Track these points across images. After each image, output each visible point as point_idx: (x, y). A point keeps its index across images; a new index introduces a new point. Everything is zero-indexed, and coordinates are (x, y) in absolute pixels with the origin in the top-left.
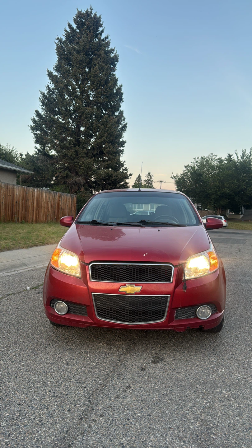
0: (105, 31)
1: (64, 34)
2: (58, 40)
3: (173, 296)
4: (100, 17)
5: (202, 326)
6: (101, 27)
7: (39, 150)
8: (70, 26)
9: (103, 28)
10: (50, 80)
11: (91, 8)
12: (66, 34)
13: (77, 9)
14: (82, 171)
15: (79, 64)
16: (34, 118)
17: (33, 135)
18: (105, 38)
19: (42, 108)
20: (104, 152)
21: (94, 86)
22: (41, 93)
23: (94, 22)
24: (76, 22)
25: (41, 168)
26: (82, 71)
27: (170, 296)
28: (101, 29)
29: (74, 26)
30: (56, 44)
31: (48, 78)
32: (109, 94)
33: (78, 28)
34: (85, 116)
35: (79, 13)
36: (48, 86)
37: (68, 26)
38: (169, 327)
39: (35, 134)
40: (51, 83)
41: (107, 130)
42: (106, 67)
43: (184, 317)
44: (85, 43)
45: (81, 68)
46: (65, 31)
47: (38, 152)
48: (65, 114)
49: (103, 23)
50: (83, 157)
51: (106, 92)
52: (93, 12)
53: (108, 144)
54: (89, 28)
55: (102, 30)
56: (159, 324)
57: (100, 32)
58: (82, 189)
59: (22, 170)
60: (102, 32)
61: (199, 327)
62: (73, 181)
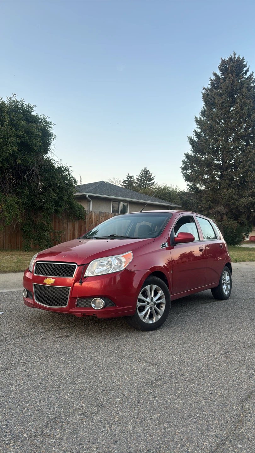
0: (249, 70)
1: (210, 83)
2: (204, 90)
3: (73, 287)
4: (243, 59)
5: (95, 314)
6: (245, 67)
7: (191, 187)
8: (215, 74)
9: (248, 67)
10: (197, 125)
11: (234, 54)
12: (211, 83)
13: (222, 59)
14: (224, 201)
15: (222, 105)
16: (185, 160)
17: (183, 175)
18: (250, 76)
19: (192, 150)
20: (247, 181)
21: (236, 122)
22: (189, 138)
23: (237, 65)
24: (221, 69)
25: (188, 202)
26: (224, 111)
27: (71, 288)
28: (245, 69)
29: (219, 73)
30: (203, 93)
31: (196, 123)
32: (252, 126)
33: (223, 74)
34: (226, 150)
35: (223, 61)
36: (195, 131)
37: (214, 75)
38: (70, 312)
39: (184, 174)
40: (198, 128)
41: (250, 160)
42: (249, 102)
43: (83, 306)
44: (227, 86)
45: (224, 109)
46: (210, 80)
47: (190, 188)
48: (209, 151)
49: (247, 63)
50: (226, 188)
51: (249, 125)
52: (237, 56)
53: (250, 173)
54: (232, 71)
55: (247, 70)
56: (64, 308)
57: (244, 72)
58: (225, 218)
59: (171, 205)
60: (247, 71)
61: (92, 315)
62: (215, 210)
